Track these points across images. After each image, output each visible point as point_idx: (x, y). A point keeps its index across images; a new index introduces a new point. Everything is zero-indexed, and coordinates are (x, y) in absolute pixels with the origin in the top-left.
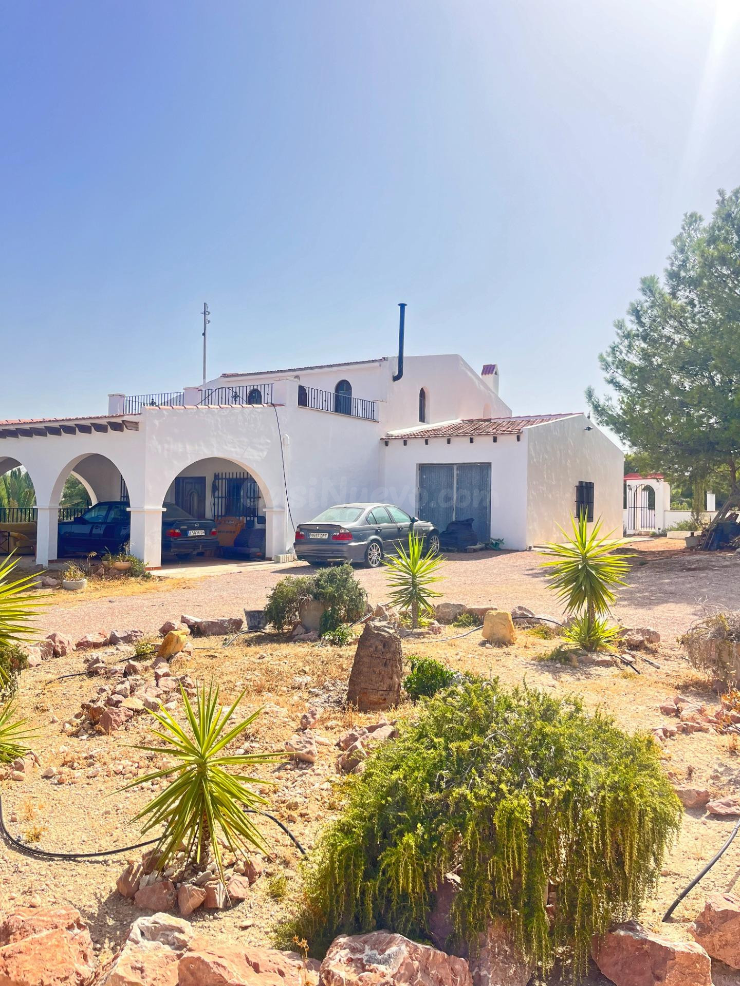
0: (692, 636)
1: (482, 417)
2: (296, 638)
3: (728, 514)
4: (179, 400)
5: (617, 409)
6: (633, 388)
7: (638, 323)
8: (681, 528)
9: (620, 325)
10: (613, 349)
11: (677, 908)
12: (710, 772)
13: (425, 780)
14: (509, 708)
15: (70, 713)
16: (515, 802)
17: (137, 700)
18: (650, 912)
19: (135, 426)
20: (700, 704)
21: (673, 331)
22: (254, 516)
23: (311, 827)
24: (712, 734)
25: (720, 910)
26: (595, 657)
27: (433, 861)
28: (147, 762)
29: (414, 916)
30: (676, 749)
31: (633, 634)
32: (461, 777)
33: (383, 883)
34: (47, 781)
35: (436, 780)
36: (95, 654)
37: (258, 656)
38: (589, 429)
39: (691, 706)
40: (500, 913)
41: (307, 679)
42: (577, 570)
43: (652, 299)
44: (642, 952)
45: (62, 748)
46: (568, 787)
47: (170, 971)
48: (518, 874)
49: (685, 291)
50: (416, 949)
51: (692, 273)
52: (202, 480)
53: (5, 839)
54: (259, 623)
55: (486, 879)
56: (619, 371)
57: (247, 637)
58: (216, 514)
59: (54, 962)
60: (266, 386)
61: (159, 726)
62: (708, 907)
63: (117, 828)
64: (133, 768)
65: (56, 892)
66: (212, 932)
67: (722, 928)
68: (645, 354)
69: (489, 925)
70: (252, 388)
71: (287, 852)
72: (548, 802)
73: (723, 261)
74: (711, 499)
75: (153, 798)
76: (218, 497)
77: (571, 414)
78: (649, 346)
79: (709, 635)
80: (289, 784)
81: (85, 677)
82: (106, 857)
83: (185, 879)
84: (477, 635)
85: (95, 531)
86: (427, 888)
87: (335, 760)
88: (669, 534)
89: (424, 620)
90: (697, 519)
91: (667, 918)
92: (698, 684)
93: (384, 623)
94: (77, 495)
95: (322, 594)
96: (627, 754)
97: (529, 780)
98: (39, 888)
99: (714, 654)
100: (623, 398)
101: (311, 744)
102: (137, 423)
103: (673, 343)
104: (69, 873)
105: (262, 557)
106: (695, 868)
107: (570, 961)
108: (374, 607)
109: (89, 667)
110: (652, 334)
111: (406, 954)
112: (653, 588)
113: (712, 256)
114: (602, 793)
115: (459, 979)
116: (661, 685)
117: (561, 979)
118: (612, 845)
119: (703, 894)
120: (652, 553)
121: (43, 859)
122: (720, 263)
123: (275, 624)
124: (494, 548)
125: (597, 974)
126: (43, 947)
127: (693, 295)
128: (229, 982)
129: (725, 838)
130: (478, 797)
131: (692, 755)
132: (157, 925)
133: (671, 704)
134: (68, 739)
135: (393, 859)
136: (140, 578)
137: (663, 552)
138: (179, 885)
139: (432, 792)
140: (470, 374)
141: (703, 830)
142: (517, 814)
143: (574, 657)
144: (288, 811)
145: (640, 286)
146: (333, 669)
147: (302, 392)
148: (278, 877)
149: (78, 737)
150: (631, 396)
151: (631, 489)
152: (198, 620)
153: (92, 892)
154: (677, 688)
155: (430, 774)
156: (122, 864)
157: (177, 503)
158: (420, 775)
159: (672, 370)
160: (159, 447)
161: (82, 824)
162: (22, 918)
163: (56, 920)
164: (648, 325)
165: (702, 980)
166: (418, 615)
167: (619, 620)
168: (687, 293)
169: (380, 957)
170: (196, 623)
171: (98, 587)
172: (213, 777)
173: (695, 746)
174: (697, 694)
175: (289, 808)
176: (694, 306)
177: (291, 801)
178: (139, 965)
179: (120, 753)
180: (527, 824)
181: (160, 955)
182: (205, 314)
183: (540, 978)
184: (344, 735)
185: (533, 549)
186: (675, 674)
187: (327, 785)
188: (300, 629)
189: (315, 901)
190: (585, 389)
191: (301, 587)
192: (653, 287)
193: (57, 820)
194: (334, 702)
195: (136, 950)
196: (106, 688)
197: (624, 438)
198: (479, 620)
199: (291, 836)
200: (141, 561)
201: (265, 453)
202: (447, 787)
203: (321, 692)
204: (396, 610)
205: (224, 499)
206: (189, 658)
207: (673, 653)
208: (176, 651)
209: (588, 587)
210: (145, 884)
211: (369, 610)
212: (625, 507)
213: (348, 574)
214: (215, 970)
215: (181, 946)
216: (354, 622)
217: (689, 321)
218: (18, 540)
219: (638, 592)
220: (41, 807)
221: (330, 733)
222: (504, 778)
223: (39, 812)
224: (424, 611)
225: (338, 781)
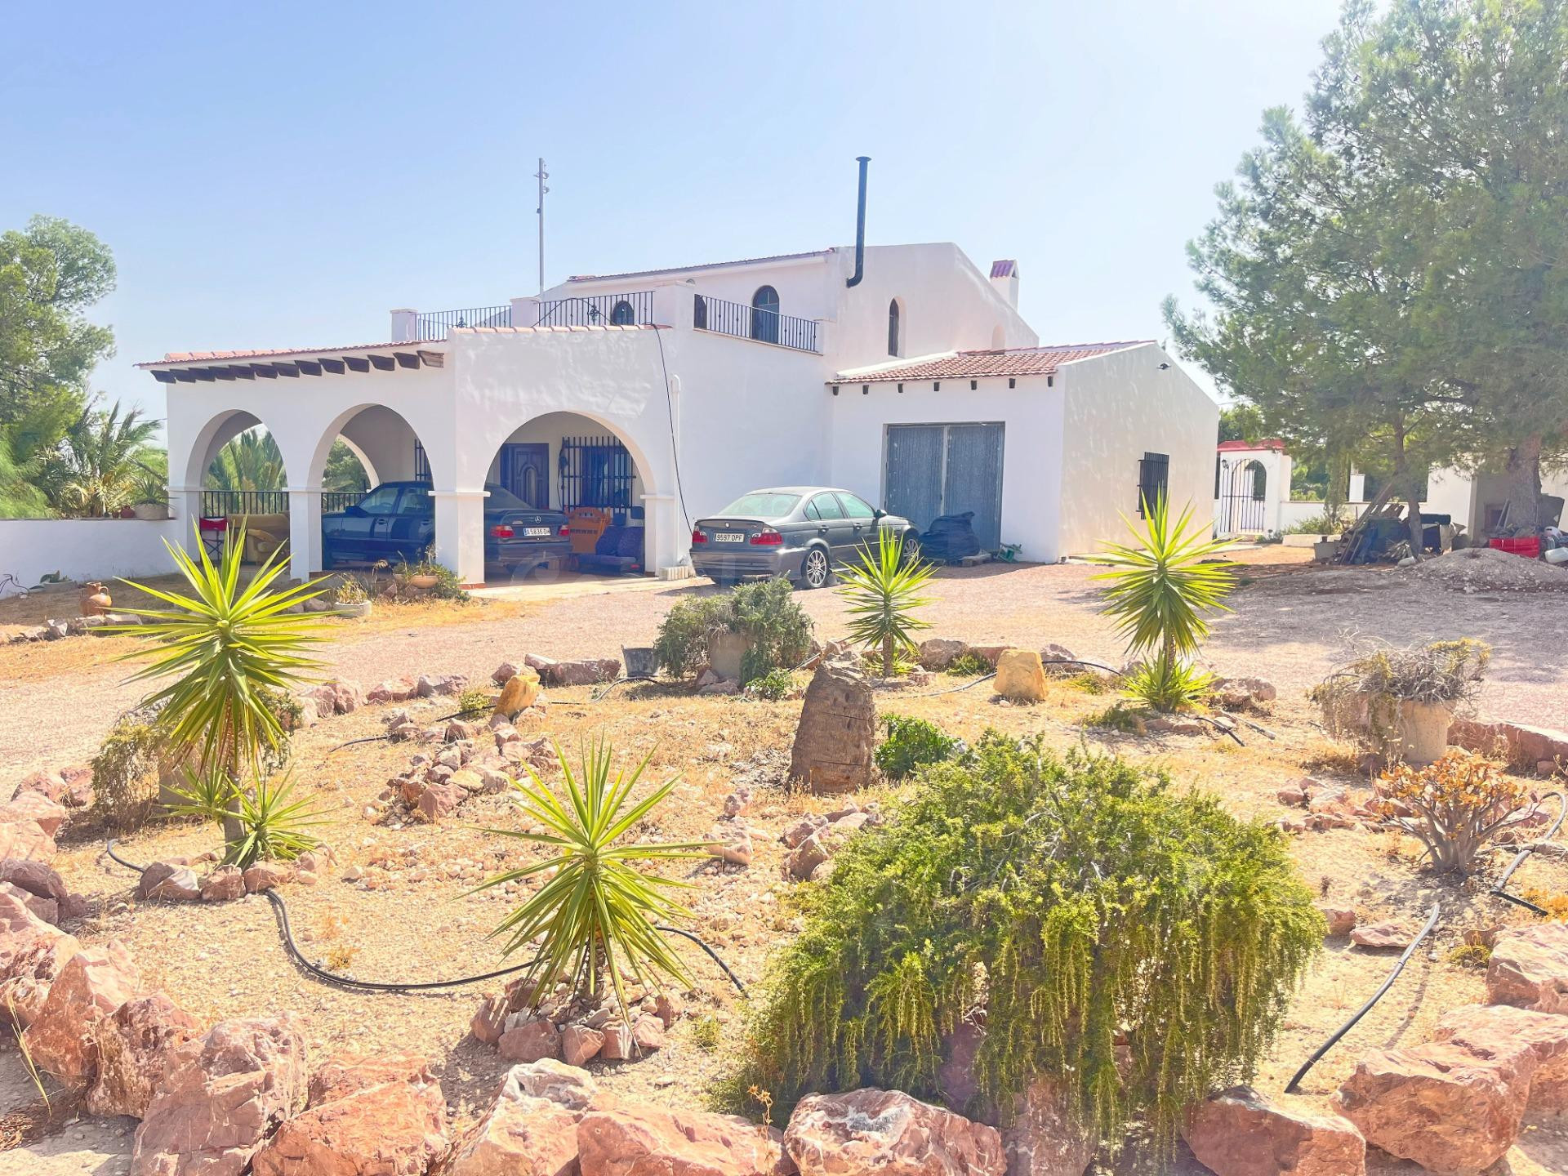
0: (1332, 687)
1: (989, 348)
2: (704, 689)
3: (1386, 507)
4: (504, 318)
5: (1212, 333)
6: (1241, 298)
7: (1255, 188)
8: (1307, 530)
9: (1225, 192)
10: (1212, 231)
11: (1307, 1075)
12: (1357, 886)
13: (934, 879)
14: (1060, 777)
15: (372, 792)
16: (1075, 910)
17: (473, 774)
18: (1266, 1080)
19: (437, 359)
20: (1342, 788)
21: (1314, 200)
22: (627, 506)
23: (749, 954)
24: (1360, 832)
25: (1379, 1073)
26: (1172, 720)
27: (948, 992)
28: (495, 861)
29: (919, 1068)
30: (1304, 853)
31: (1233, 687)
32: (989, 876)
33: (870, 1023)
34: (350, 886)
35: (951, 880)
36: (399, 709)
37: (650, 713)
38: (1165, 367)
39: (1326, 793)
40: (1045, 1065)
41: (726, 747)
42: (1150, 585)
43: (1281, 146)
44: (1260, 1128)
45: (367, 841)
46: (1154, 890)
47: (565, 1138)
48: (1075, 1012)
49: (1339, 131)
50: (925, 1112)
51: (1349, 102)
52: (542, 449)
53: (297, 965)
54: (645, 667)
55: (1026, 1019)
56: (1220, 270)
57: (628, 687)
58: (566, 503)
59: (395, 1127)
60: (643, 295)
61: (508, 812)
62: (1361, 1069)
63: (461, 951)
64: (476, 870)
65: (380, 1036)
66: (616, 1091)
67: (1381, 1100)
68: (1265, 241)
69: (1030, 1084)
70: (620, 299)
71: (718, 988)
72: (1123, 909)
73: (1405, 79)
74: (1357, 483)
75: (510, 910)
76: (569, 477)
77: (1137, 342)
78: (1273, 226)
79: (1359, 686)
80: (712, 894)
81: (385, 742)
82: (450, 989)
83: (571, 1019)
84: (987, 687)
85: (379, 528)
86: (939, 1030)
87: (780, 862)
88: (1287, 540)
89: (902, 665)
90: (1334, 515)
91: (1293, 1088)
92: (1335, 761)
93: (846, 664)
94: (343, 473)
95: (742, 623)
96: (1243, 846)
97: (1094, 880)
98: (354, 1031)
99: (1365, 717)
100: (1222, 316)
101: (743, 837)
102: (440, 355)
103: (1312, 221)
104: (398, 1011)
105: (640, 570)
106: (1334, 1021)
107: (1147, 1141)
108: (822, 645)
109: (391, 729)
110: (1278, 205)
111: (911, 1117)
112: (1263, 620)
113: (1386, 71)
114: (1206, 898)
115: (987, 1157)
116: (1278, 763)
117: (1135, 1165)
118: (1218, 974)
119: (1347, 1057)
120: (1261, 567)
121: (358, 992)
122: (1398, 83)
123: (671, 668)
124: (1006, 559)
125: (1189, 1159)
126: (378, 1106)
127: (1351, 139)
128: (653, 1152)
129: (1379, 980)
130: (1016, 903)
131: (1329, 861)
132: (543, 1075)
133: (1295, 789)
134: (373, 829)
135: (889, 988)
136: (453, 600)
137: (1277, 566)
138: (562, 1027)
139: (944, 895)
140: (971, 275)
141: (1345, 967)
142: (1077, 926)
143: (1141, 720)
144: (712, 931)
145: (1261, 123)
146: (766, 735)
147: (700, 307)
148: (706, 1020)
149: (387, 826)
150: (1236, 312)
151: (1227, 467)
152: (552, 662)
153: (434, 1035)
154: (1304, 766)
155: (940, 870)
156: (474, 999)
157: (504, 485)
158: (926, 871)
159: (1309, 268)
160: (476, 394)
161: (410, 945)
162: (341, 1068)
163: (393, 1069)
164: (1271, 191)
165: (1352, 1170)
166: (892, 657)
167: (1211, 666)
168: (1341, 135)
169: (871, 1122)
170: (548, 666)
171: (389, 613)
172: (606, 876)
173: (1333, 848)
174: (1335, 776)
175: (714, 927)
176: (1353, 157)
177: (717, 918)
178: (520, 1130)
179: (454, 848)
180: (1092, 940)
181: (550, 1116)
182: (540, 177)
183: (1105, 1163)
184: (792, 826)
185: (1067, 560)
186: (1298, 746)
187: (768, 897)
188: (709, 677)
189: (765, 1050)
190: (1162, 298)
191: (710, 612)
192: (1284, 124)
193: (371, 938)
194: (769, 781)
195: (514, 1109)
196: (424, 756)
197: (1222, 381)
198: (988, 666)
199: (722, 964)
200: (452, 575)
201: (643, 406)
202: (969, 890)
203: (748, 767)
204: (859, 649)
205: (577, 480)
206: (543, 716)
207: (1295, 716)
208: (522, 705)
209: (1167, 614)
210: (512, 1026)
211: (815, 649)
212: (1217, 497)
213: (783, 593)
214: (633, 1136)
215: (578, 1104)
216: (792, 667)
217: (1342, 183)
218: (261, 541)
219: (1239, 626)
220: (346, 921)
221: (769, 824)
222: (1056, 876)
223: (344, 927)
224: (901, 651)
225: (786, 891)
